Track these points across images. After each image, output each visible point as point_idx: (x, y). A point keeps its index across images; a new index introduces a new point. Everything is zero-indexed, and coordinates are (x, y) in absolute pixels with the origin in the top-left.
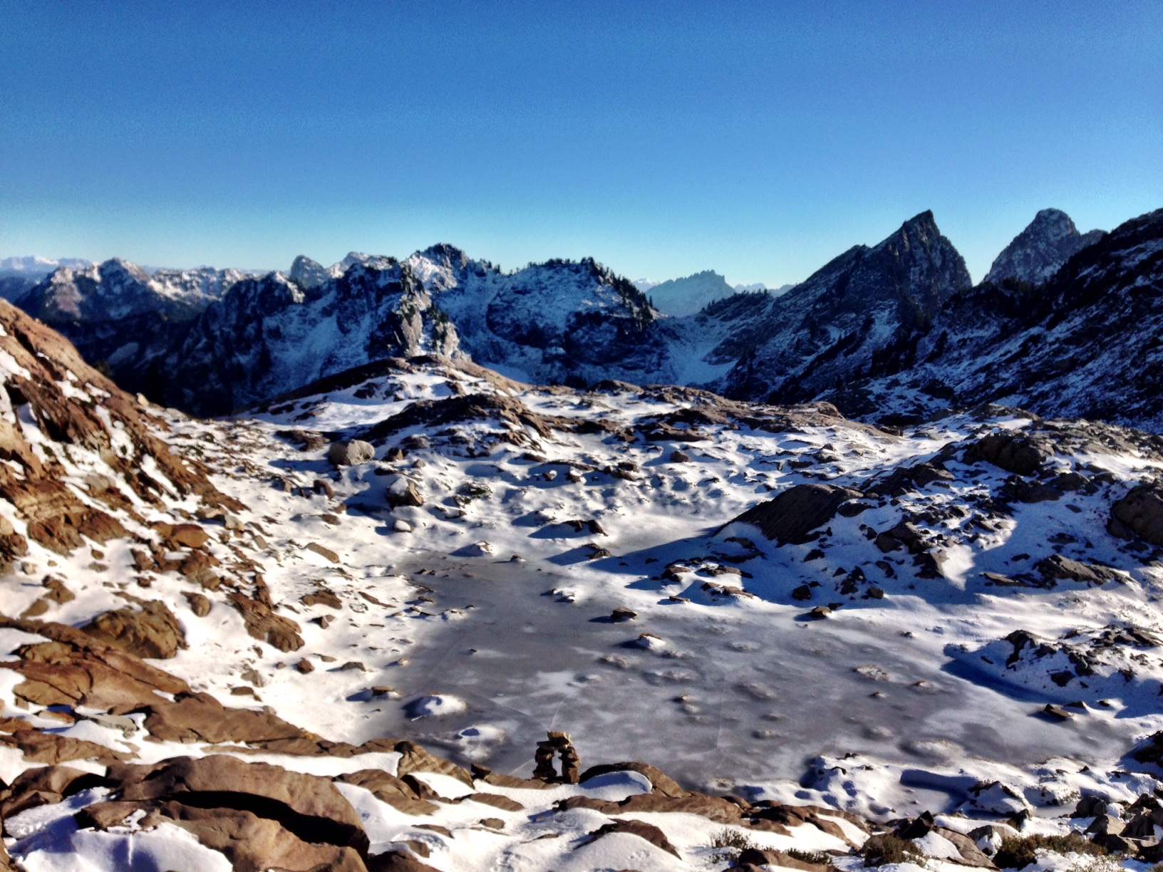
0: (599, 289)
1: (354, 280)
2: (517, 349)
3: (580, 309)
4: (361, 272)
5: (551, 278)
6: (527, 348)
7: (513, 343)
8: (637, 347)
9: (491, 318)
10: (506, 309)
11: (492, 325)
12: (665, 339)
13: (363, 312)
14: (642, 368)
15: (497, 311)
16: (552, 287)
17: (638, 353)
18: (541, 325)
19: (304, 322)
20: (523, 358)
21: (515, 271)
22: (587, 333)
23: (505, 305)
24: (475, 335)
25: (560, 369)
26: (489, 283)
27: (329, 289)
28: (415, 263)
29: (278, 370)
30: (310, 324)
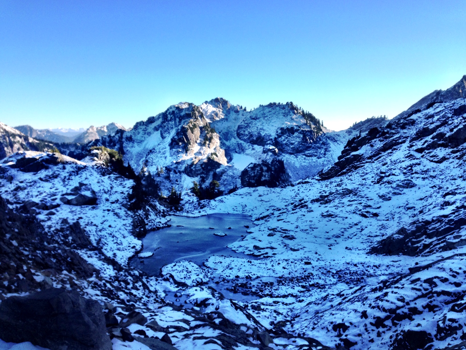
0: (294, 117)
1: (169, 113)
2: (251, 146)
3: (283, 126)
4: (174, 109)
5: (270, 111)
6: (256, 146)
7: (249, 144)
8: (313, 145)
9: (239, 131)
10: (247, 127)
11: (239, 135)
12: (329, 141)
13: (172, 128)
14: (315, 156)
15: (242, 128)
16: (269, 116)
17: (313, 148)
18: (263, 135)
19: (145, 133)
20: (254, 151)
21: (253, 109)
22: (287, 138)
23: (246, 125)
24: (230, 140)
25: (271, 156)
26: (240, 116)
27: (159, 118)
28: (204, 106)
29: (127, 156)
30: (148, 134)
